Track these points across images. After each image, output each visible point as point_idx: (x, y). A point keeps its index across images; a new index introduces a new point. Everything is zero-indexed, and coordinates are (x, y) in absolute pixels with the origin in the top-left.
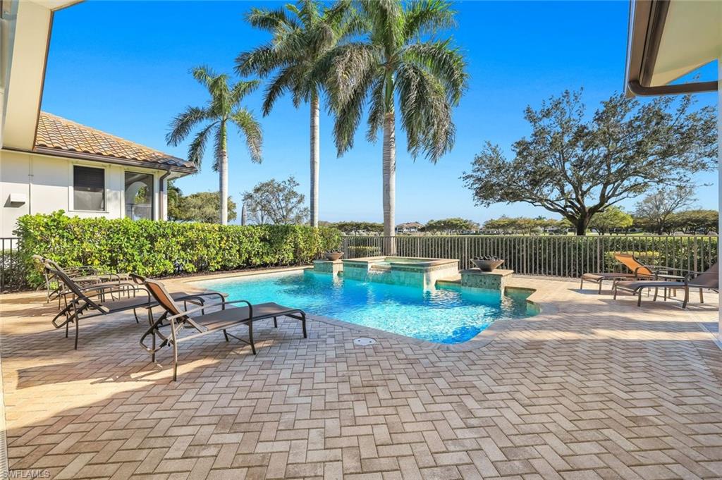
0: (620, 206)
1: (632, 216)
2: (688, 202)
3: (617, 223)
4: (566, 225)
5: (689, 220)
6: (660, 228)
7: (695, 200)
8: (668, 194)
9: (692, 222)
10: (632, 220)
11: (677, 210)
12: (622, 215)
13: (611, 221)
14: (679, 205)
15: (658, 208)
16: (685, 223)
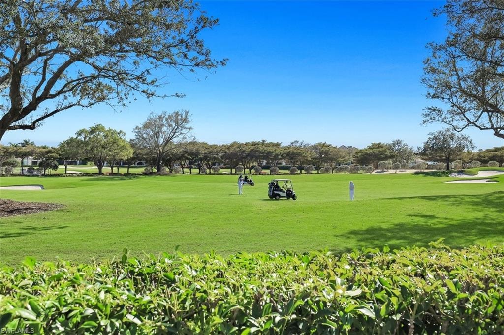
0: (121, 132)
1: (133, 146)
2: (184, 131)
3: (118, 154)
4: (53, 155)
5: (186, 152)
6: (159, 162)
7: (190, 129)
8: (167, 120)
9: (188, 155)
10: (132, 151)
11: (175, 140)
12: (122, 144)
13: (110, 150)
14: (177, 134)
15: (157, 135)
16: (183, 156)
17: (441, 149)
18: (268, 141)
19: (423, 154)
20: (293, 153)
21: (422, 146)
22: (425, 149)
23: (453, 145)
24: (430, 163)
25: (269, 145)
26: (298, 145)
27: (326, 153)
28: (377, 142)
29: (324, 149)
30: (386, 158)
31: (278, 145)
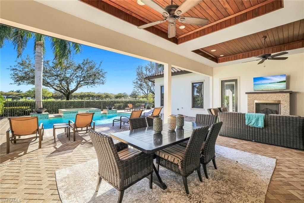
17: (134, 95)
18: (92, 92)
19: (131, 96)
20: (99, 95)
21: (130, 94)
22: (131, 95)
23: (137, 94)
24: (132, 98)
25: (92, 93)
26: (100, 93)
27: (108, 95)
28: (120, 93)
29: (107, 94)
30: (122, 97)
31: (94, 93)
